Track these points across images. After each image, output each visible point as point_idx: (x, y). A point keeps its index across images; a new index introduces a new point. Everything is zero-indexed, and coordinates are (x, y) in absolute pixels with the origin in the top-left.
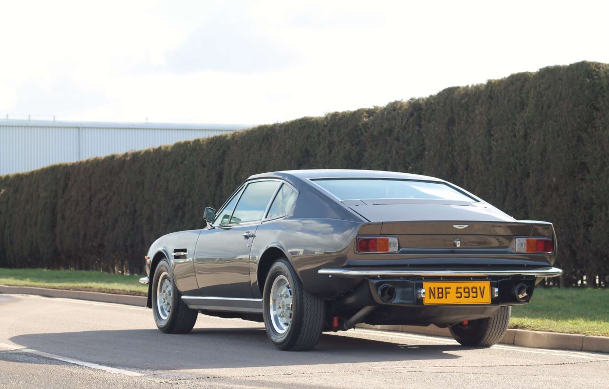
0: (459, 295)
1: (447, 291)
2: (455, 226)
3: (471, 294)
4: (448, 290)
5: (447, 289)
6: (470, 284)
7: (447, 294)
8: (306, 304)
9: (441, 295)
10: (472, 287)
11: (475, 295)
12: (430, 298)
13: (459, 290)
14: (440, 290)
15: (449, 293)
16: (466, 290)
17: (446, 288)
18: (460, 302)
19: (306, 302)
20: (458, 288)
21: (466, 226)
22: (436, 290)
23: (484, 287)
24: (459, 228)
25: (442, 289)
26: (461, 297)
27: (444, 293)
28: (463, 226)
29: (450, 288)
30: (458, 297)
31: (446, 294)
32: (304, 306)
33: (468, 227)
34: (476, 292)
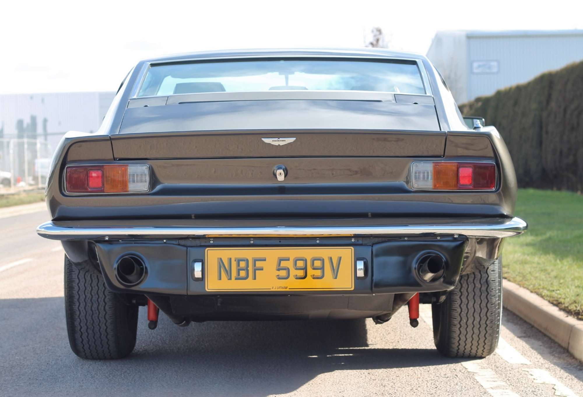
0: (283, 273)
1: (257, 266)
2: (267, 140)
3: (310, 272)
4: (259, 264)
5: (257, 262)
6: (309, 253)
7: (257, 271)
8: (77, 281)
9: (243, 274)
10: (313, 258)
11: (318, 273)
12: (220, 278)
13: (284, 264)
14: (243, 264)
15: (262, 269)
16: (300, 264)
17: (255, 260)
18: (286, 288)
19: (76, 277)
20: (281, 260)
21: (291, 140)
22: (234, 264)
23: (340, 259)
24: (276, 143)
25: (247, 261)
26: (287, 278)
27: (250, 269)
28: (285, 141)
29: (264, 260)
30: (280, 278)
31: (255, 271)
32: (74, 284)
33: (295, 141)
34: (322, 268)
